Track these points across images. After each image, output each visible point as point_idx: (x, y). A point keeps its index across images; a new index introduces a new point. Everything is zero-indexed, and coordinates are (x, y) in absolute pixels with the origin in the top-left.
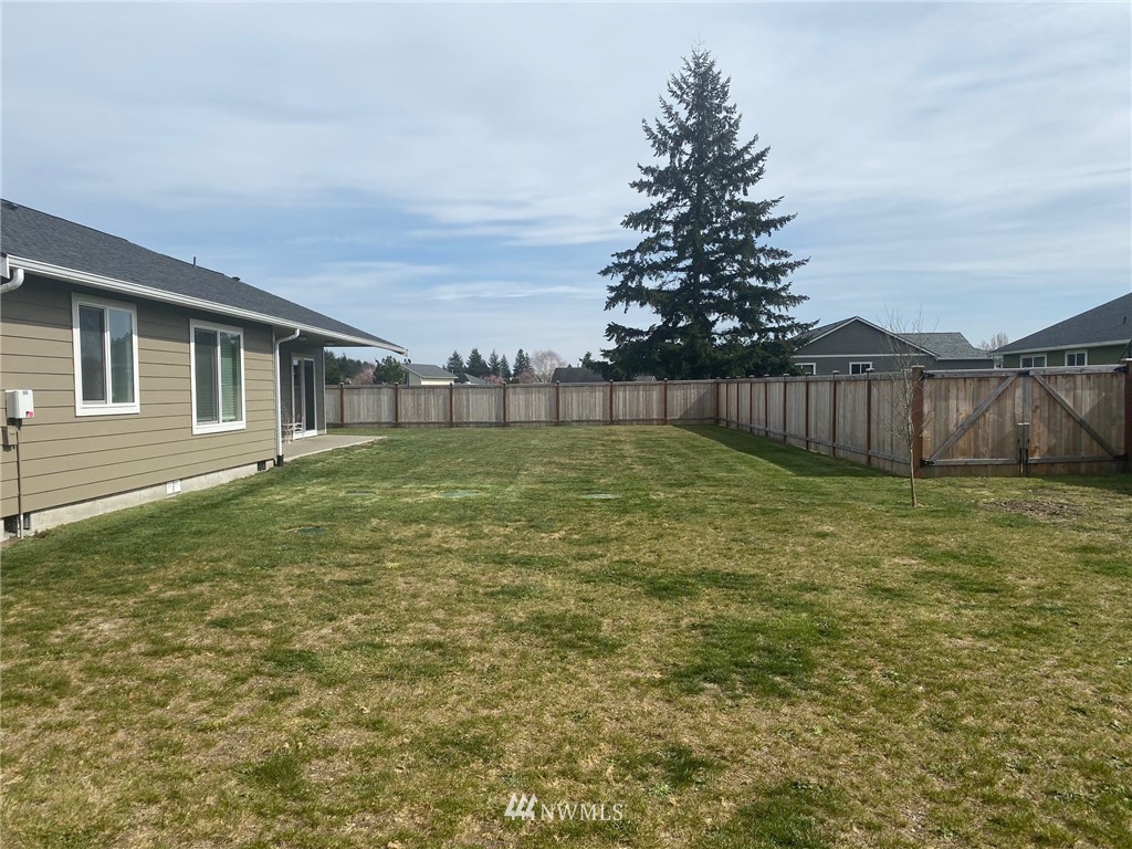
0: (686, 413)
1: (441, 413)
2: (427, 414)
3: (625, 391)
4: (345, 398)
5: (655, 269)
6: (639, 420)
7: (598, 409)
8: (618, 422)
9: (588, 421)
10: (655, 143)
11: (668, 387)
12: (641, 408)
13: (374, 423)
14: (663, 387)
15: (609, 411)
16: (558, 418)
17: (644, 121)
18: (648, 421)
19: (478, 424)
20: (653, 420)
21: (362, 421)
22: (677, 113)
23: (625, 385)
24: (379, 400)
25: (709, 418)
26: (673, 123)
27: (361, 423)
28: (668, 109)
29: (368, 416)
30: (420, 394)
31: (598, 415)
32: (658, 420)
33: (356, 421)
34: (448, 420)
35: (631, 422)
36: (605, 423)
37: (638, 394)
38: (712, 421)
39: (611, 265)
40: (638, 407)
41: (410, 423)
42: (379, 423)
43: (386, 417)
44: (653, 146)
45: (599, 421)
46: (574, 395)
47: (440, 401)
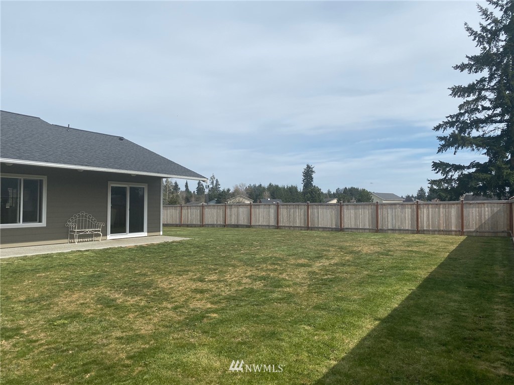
0: (481, 227)
1: (303, 221)
2: (294, 221)
3: (428, 208)
4: (252, 210)
5: (477, 123)
6: (439, 231)
7: (407, 222)
8: (423, 232)
9: (400, 230)
10: (475, 37)
11: (464, 206)
12: (441, 222)
13: (266, 226)
14: (460, 206)
15: (415, 222)
16: (377, 227)
17: (466, 24)
18: (448, 232)
19: (324, 229)
20: (451, 231)
21: (260, 224)
22: (491, 13)
23: (428, 204)
24: (269, 212)
25: (503, 232)
26: (489, 21)
27: (260, 225)
28: (485, 13)
29: (263, 221)
30: (291, 209)
31: (407, 226)
32: (456, 231)
33: (257, 224)
34: (306, 225)
35: (434, 232)
36: (413, 232)
37: (439, 211)
38: (506, 234)
39: (442, 123)
40: (439, 221)
41: (284, 226)
42: (269, 226)
43: (272, 222)
44: (475, 39)
45: (408, 230)
46: (389, 210)
47: (302, 213)
